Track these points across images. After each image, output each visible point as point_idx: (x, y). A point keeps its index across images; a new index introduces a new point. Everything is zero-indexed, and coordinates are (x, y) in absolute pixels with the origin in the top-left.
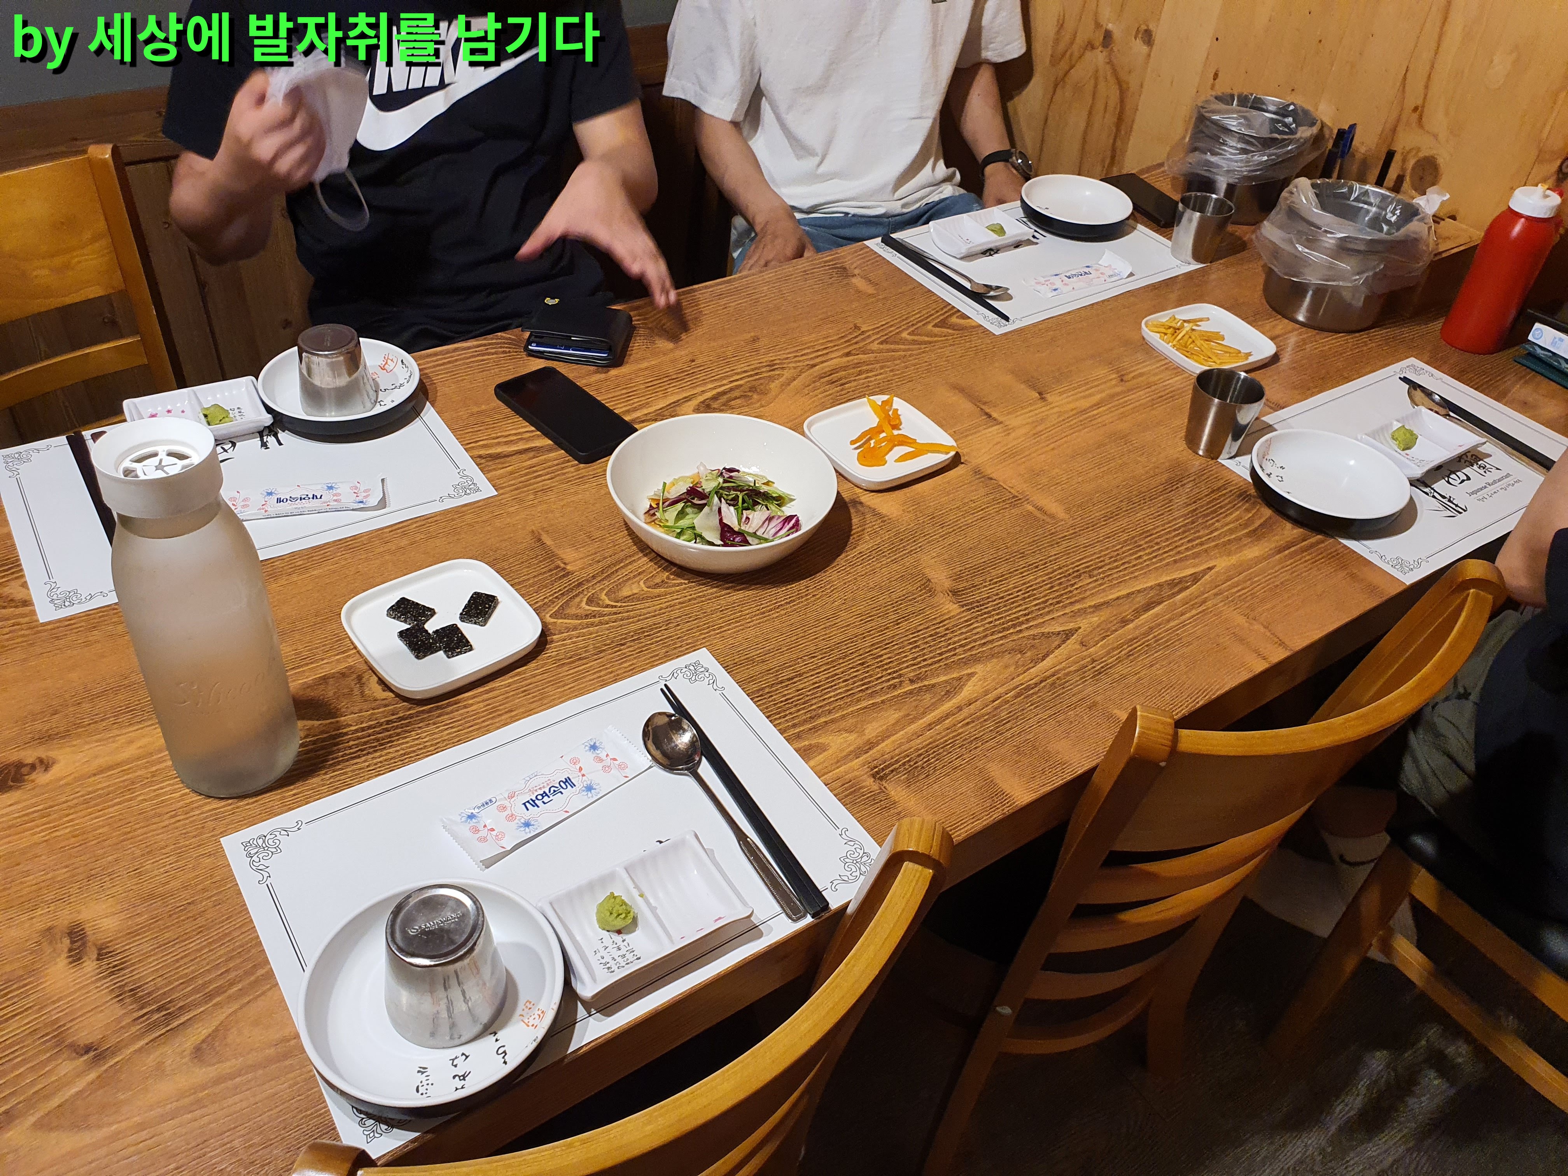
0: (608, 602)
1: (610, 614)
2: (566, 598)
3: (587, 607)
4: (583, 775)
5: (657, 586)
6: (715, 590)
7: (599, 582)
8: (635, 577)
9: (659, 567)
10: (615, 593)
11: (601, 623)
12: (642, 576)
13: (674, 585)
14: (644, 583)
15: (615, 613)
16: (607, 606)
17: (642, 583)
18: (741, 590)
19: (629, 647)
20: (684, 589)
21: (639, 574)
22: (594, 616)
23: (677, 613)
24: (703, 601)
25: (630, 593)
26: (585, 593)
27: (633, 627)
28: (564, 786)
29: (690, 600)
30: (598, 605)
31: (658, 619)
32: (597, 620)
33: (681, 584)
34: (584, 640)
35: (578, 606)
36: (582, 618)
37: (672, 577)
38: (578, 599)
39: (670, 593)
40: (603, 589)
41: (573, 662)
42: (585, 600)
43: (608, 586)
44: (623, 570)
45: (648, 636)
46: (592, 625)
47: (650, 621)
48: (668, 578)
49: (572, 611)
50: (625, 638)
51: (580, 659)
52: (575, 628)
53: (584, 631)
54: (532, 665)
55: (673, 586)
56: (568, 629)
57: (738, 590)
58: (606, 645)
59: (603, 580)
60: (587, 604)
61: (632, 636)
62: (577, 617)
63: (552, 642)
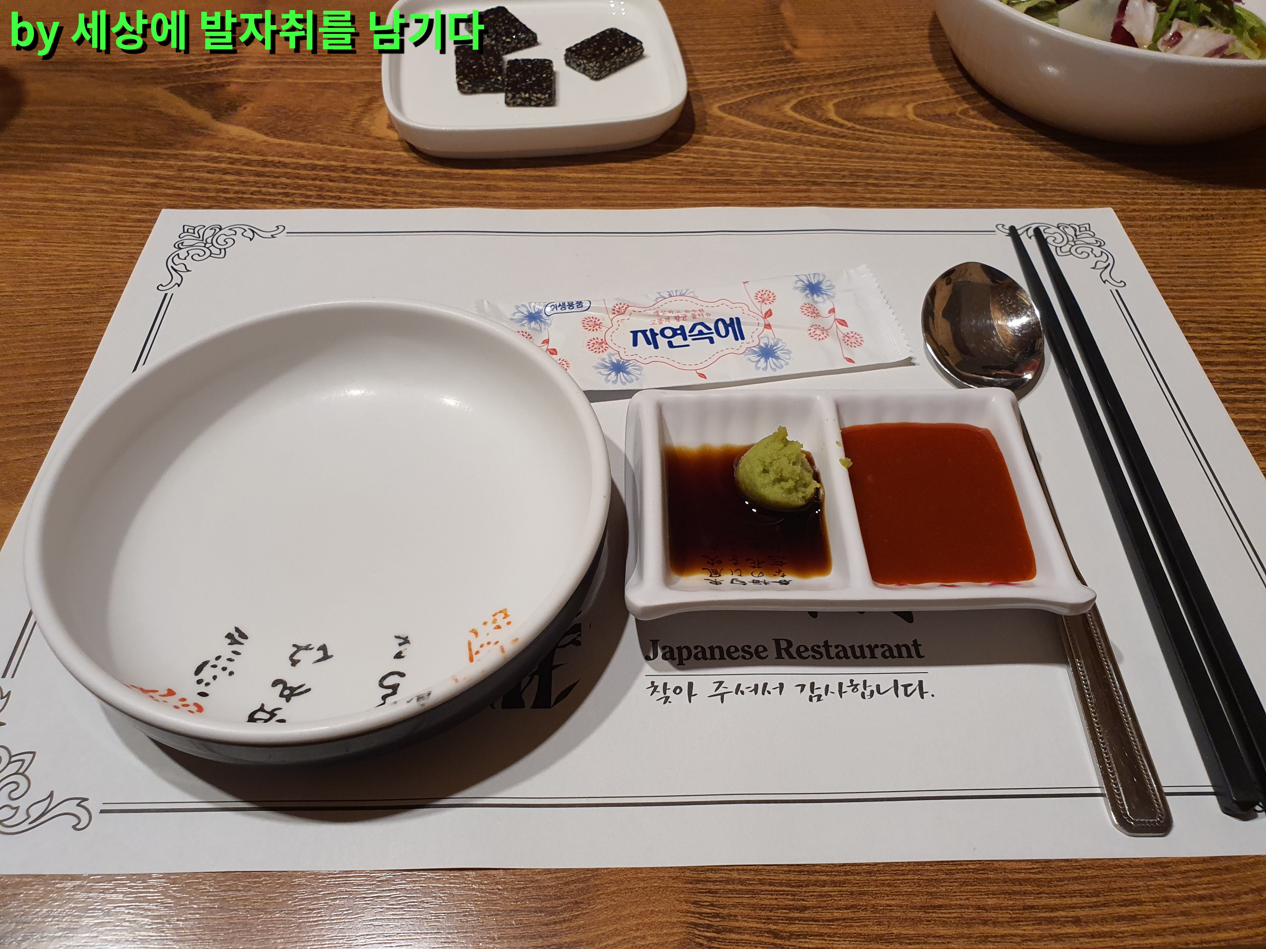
0: (833, 116)
1: (825, 133)
2: (763, 91)
3: (791, 113)
4: (768, 326)
5: (937, 118)
6: (1046, 154)
7: (835, 85)
8: (903, 94)
9: (957, 93)
10: (853, 106)
11: (799, 141)
12: (916, 97)
13: (970, 126)
14: (915, 108)
15: (834, 135)
16: (828, 121)
17: (910, 108)
18: (1101, 168)
19: (826, 191)
20: (986, 137)
21: (914, 93)
22: (795, 129)
23: (952, 168)
24: (1012, 165)
25: (881, 114)
26: (802, 92)
27: (854, 164)
28: (723, 333)
29: (988, 156)
30: (813, 115)
31: (909, 167)
32: (795, 135)
33: (985, 128)
34: (754, 156)
35: (777, 107)
36: (771, 125)
37: (972, 113)
38: (782, 98)
39: (954, 135)
40: (835, 96)
41: (711, 182)
42: (794, 102)
43: (846, 94)
44: (888, 81)
45: (874, 185)
46: (783, 139)
47: (890, 165)
48: (964, 112)
49: (764, 110)
50: (827, 176)
51: (727, 182)
52: (750, 135)
53: (763, 143)
54: (640, 165)
55: (965, 126)
56: (737, 133)
57: (1095, 167)
58: (785, 175)
59: (843, 84)
60: (794, 108)
61: (844, 176)
62: (764, 121)
63: (697, 142)
